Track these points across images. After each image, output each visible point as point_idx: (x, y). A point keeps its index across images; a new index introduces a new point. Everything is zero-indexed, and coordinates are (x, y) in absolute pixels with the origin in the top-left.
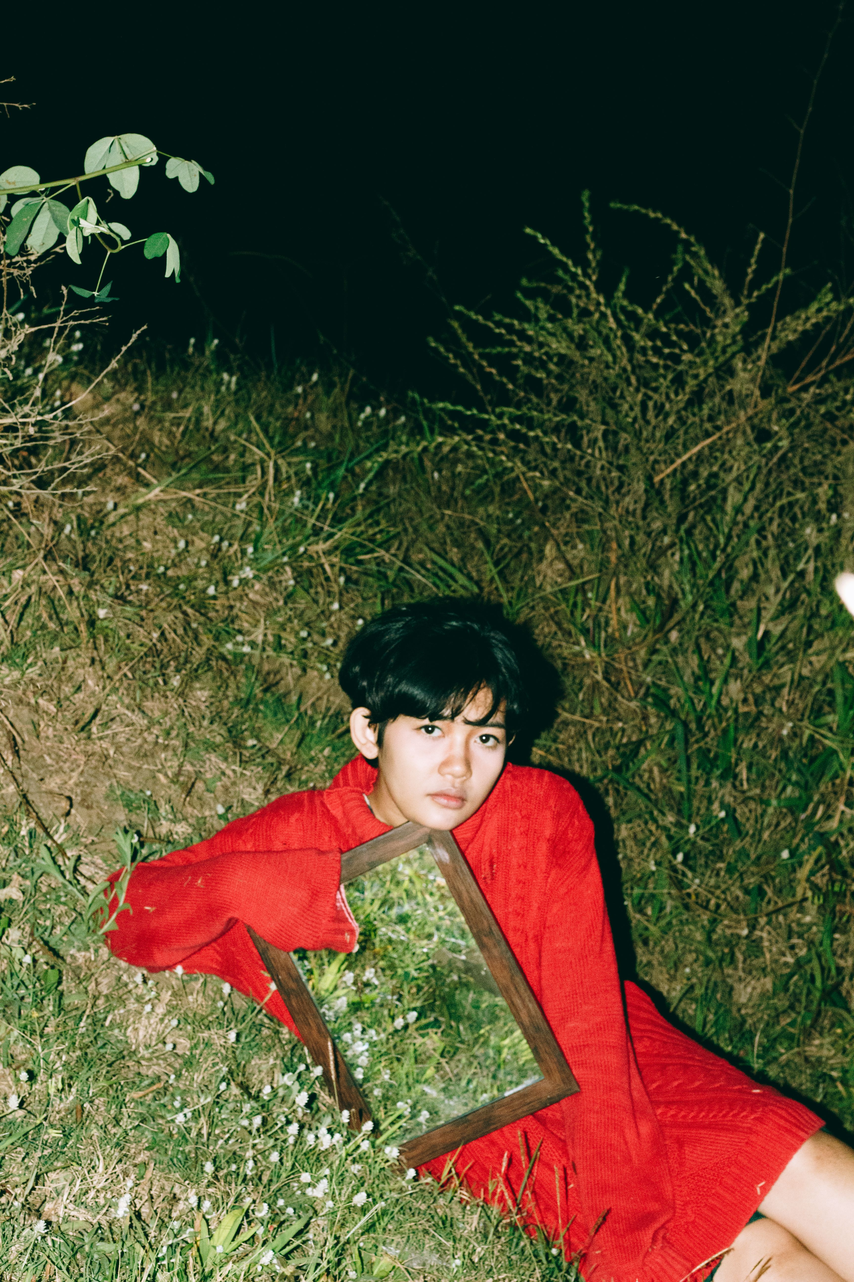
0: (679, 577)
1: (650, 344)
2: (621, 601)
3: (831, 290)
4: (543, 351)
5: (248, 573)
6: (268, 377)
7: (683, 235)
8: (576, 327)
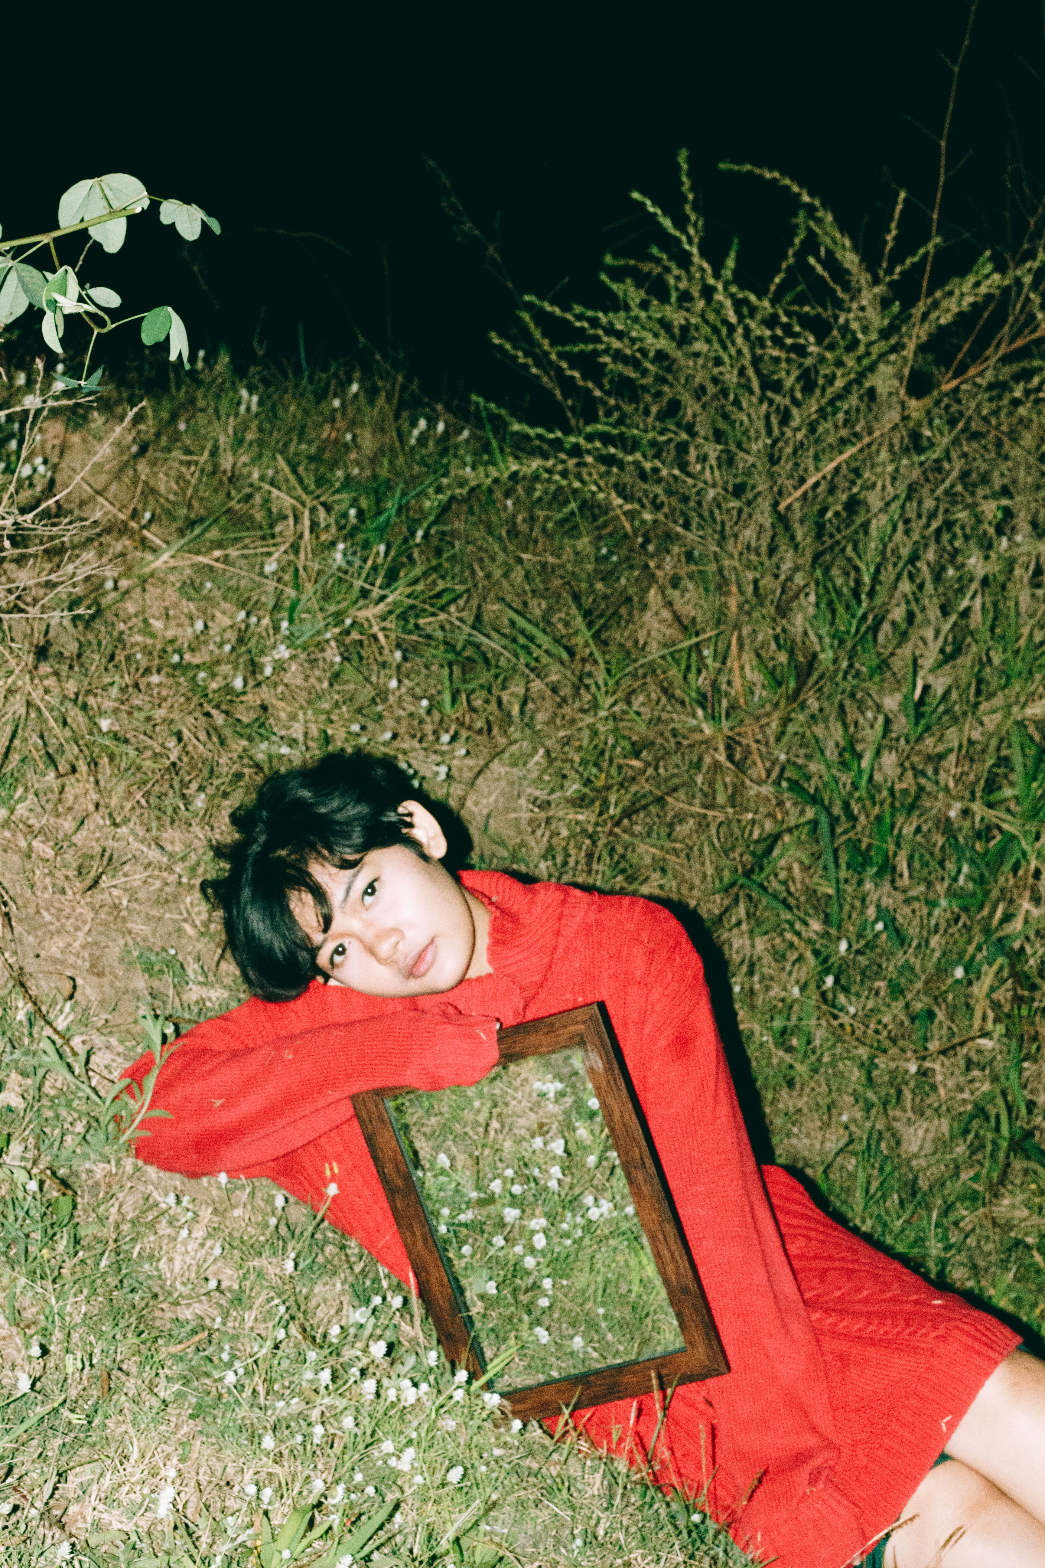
0: (815, 623)
1: (768, 333)
2: (745, 657)
3: (991, 259)
4: (636, 347)
5: (284, 652)
6: (297, 385)
7: (806, 198)
8: (675, 316)
